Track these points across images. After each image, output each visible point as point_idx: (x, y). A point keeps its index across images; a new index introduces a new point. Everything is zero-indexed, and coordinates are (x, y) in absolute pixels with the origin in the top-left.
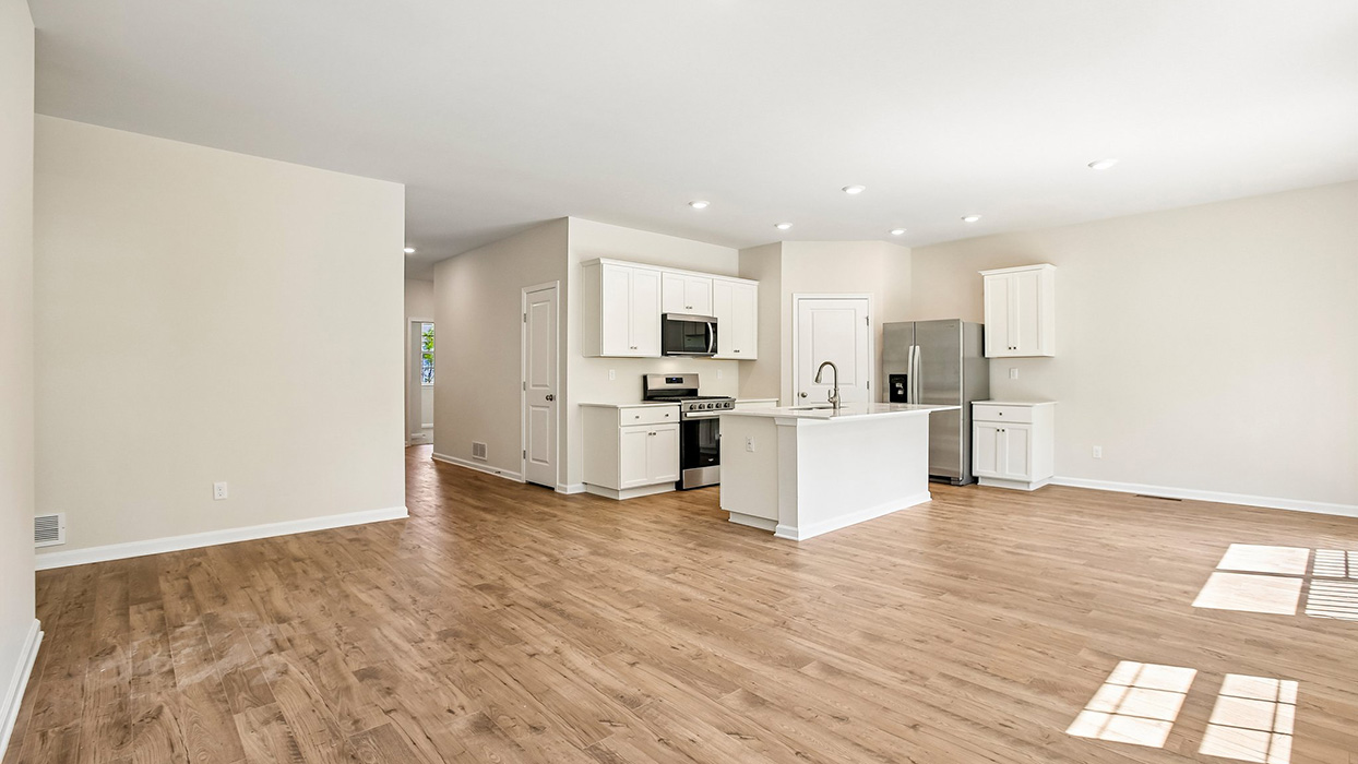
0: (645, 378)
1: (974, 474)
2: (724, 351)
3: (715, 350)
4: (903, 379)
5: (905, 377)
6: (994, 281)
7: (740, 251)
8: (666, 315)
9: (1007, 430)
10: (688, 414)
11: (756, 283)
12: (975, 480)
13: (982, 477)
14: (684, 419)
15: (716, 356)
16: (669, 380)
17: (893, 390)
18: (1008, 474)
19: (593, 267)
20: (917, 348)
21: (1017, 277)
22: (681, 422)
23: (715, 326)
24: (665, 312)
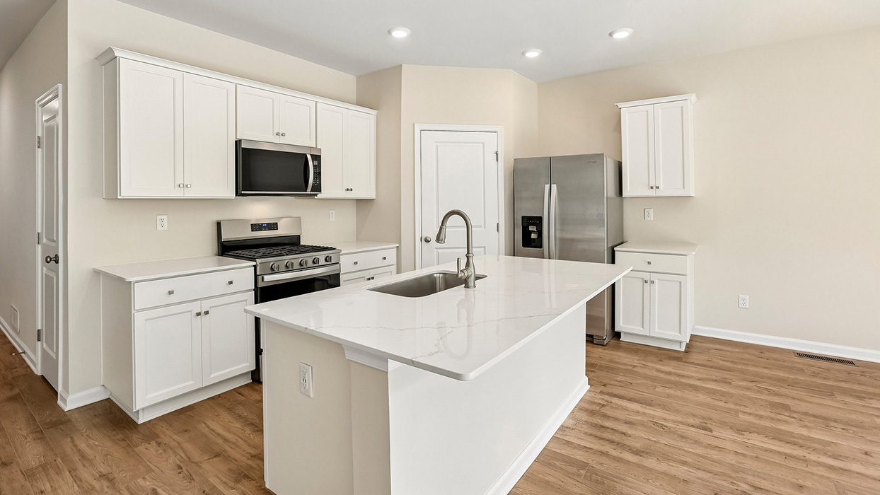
0: (219, 224)
1: (616, 330)
2: (330, 188)
3: (317, 188)
4: (538, 221)
5: (540, 219)
6: (632, 115)
7: (358, 78)
8: (240, 141)
9: (656, 282)
10: (267, 278)
11: (374, 112)
12: (617, 335)
13: (625, 333)
14: (260, 285)
15: (320, 196)
16: (256, 227)
17: (526, 234)
18: (657, 332)
19: (107, 61)
20: (554, 187)
21: (661, 109)
22: (256, 289)
23: (317, 158)
24: (239, 137)
